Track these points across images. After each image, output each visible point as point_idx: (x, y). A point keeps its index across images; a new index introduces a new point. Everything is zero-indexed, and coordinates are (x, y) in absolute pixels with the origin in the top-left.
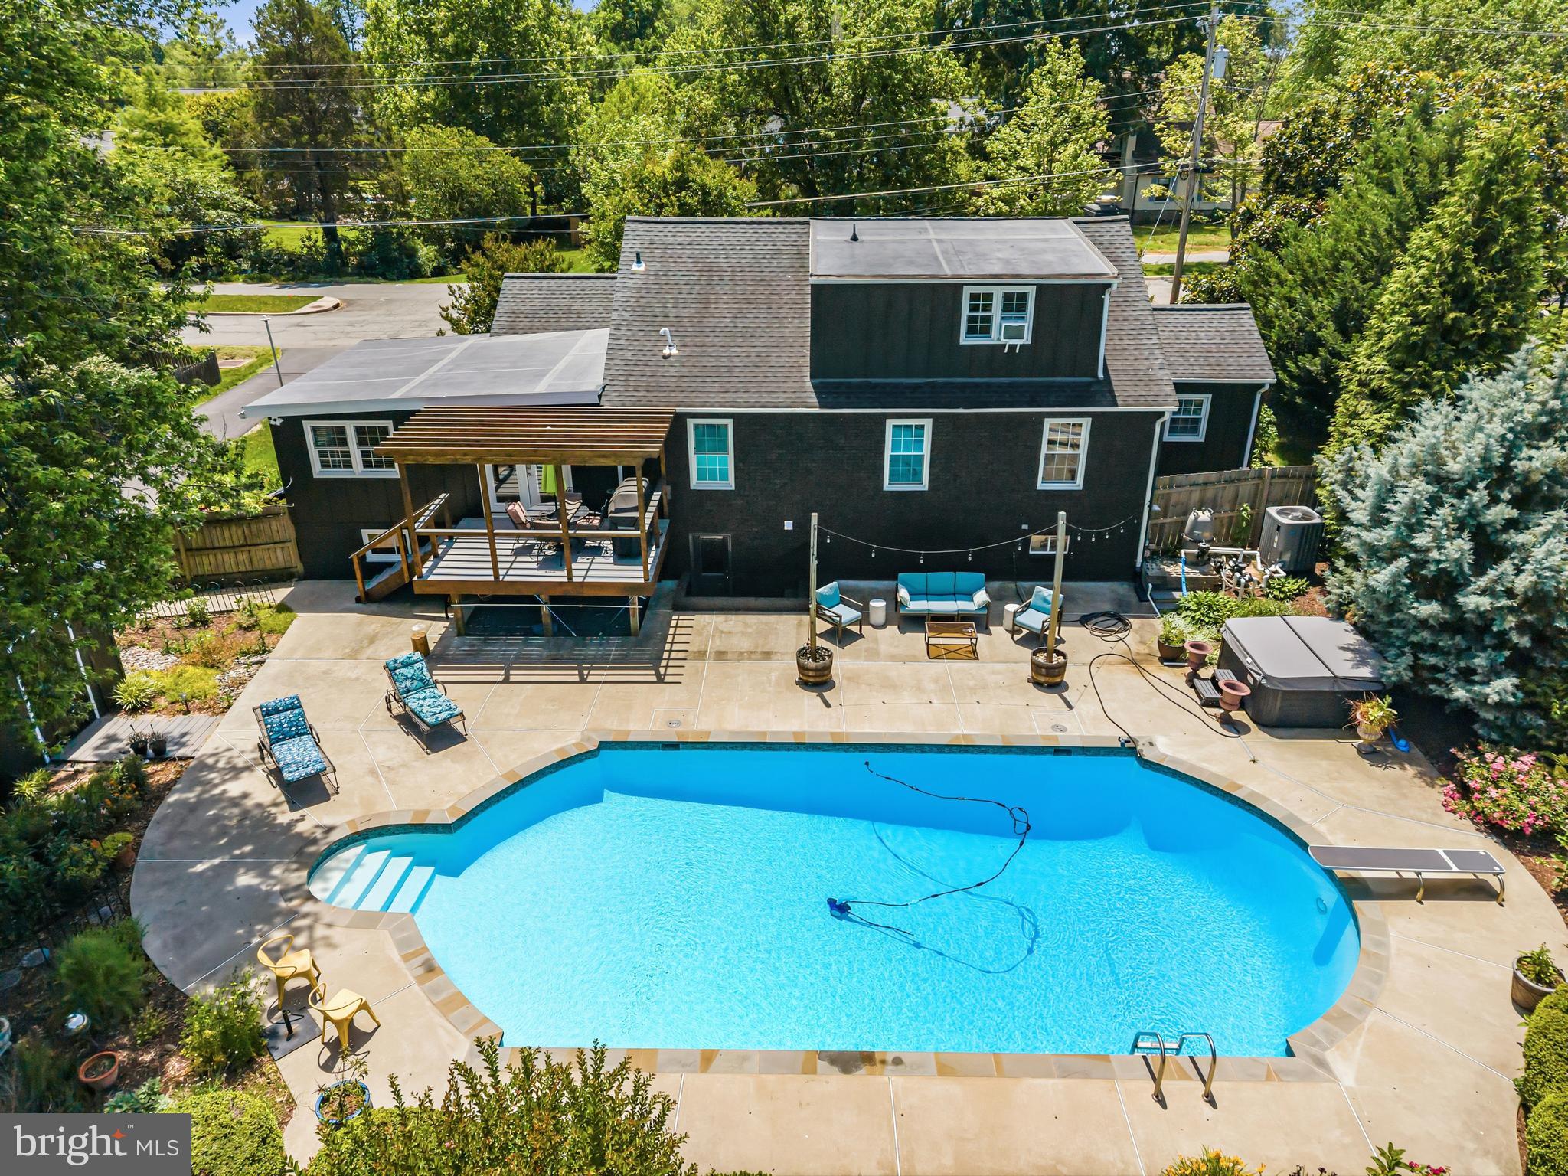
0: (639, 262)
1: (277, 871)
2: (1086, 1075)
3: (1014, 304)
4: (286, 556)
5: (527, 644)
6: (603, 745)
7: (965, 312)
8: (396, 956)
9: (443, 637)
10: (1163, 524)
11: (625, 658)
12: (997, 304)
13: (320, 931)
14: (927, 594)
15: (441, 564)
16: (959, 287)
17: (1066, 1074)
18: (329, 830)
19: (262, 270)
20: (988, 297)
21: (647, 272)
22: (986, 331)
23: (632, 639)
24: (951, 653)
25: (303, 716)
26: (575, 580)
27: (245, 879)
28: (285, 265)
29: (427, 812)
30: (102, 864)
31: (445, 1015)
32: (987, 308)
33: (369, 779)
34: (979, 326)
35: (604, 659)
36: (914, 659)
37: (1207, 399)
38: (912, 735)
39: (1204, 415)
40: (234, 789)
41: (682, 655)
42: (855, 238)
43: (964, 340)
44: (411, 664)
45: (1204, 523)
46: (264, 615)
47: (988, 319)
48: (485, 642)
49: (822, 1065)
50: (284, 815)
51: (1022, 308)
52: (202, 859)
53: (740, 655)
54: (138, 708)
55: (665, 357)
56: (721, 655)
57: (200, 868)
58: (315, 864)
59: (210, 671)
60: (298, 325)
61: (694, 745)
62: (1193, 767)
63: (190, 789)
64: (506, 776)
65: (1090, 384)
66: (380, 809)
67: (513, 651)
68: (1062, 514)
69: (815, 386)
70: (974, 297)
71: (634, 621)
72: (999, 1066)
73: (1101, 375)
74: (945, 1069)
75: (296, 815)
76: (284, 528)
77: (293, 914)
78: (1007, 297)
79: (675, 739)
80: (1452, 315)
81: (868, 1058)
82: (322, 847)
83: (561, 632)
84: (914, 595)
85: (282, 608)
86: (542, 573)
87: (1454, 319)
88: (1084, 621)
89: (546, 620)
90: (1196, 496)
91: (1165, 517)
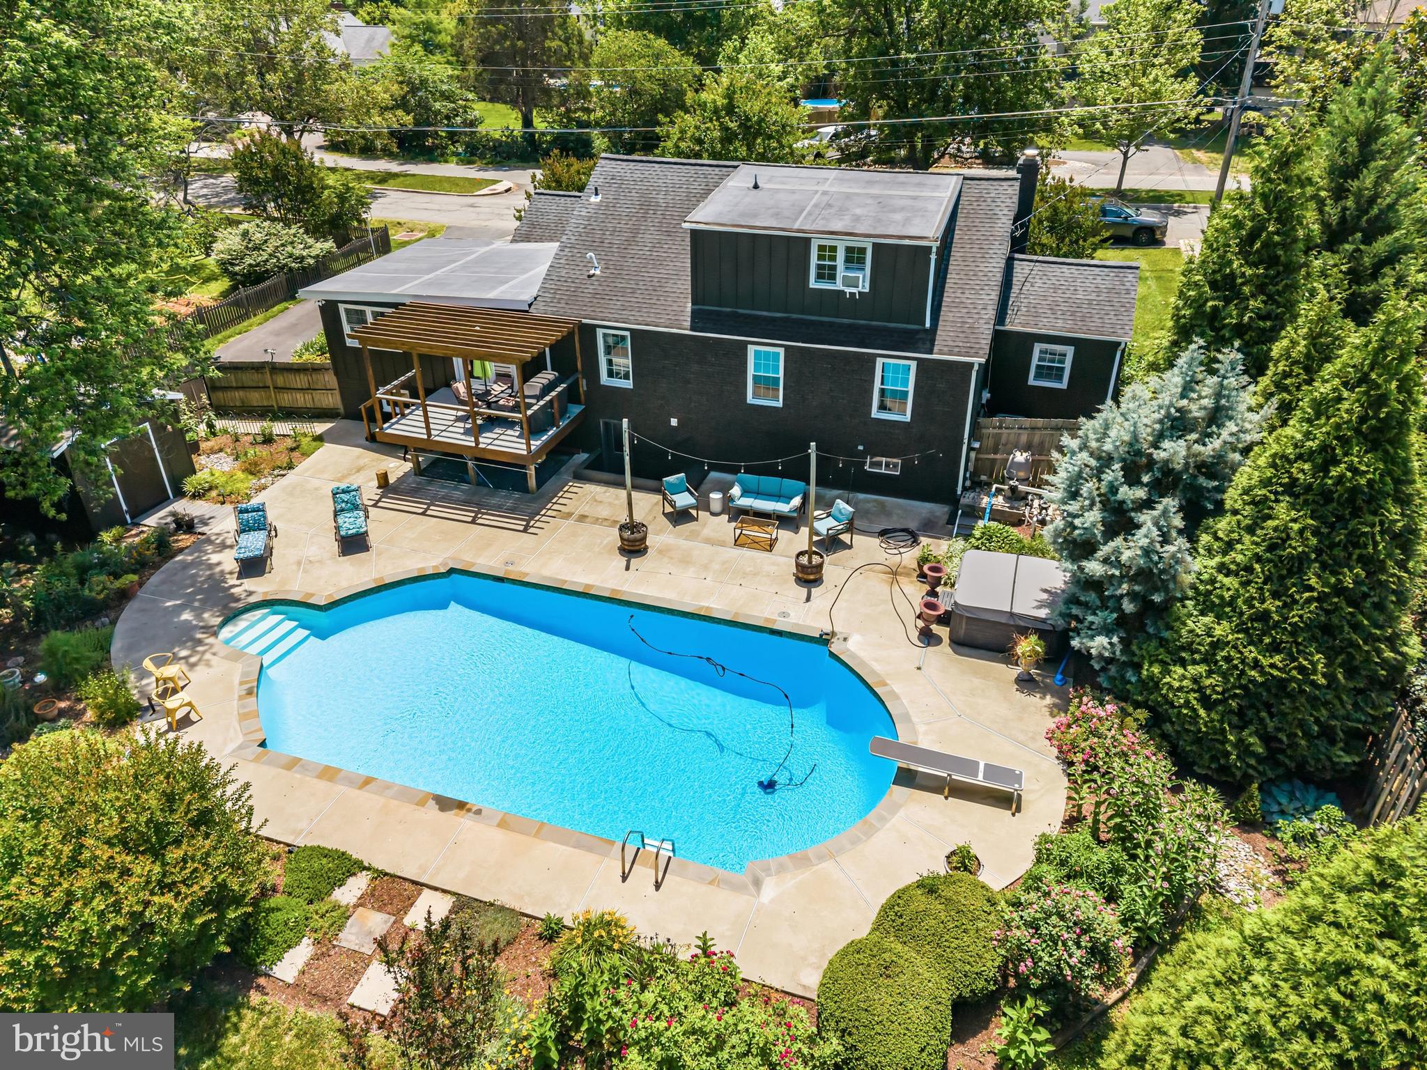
0: (597, 194)
1: (206, 615)
2: (590, 849)
3: (855, 257)
4: (332, 400)
5: (456, 489)
6: (452, 571)
7: (814, 261)
8: (237, 680)
9: (406, 474)
10: (994, 460)
11: (513, 510)
12: (841, 256)
13: (208, 656)
14: (758, 494)
15: (403, 421)
16: (808, 240)
17: (577, 846)
18: (250, 593)
19: (472, 154)
20: (834, 249)
21: (599, 205)
22: (832, 277)
23: (529, 496)
24: (754, 544)
25: (265, 518)
26: (481, 446)
27: (186, 616)
28: (490, 149)
29: (312, 595)
30: (106, 592)
31: (240, 721)
32: (833, 258)
33: (295, 567)
34: (827, 273)
35: (499, 508)
36: (722, 544)
37: (1070, 351)
38: (670, 601)
39: (1068, 365)
40: (214, 558)
41: (554, 513)
42: (756, 187)
43: (813, 284)
44: (349, 492)
45: (1020, 464)
46: (305, 441)
47: (834, 268)
48: (429, 483)
49: (432, 803)
50: (232, 581)
51: (861, 261)
52: (171, 599)
53: (597, 521)
54: (196, 496)
55: (589, 276)
56: (582, 518)
57: (168, 604)
58: (231, 616)
59: (250, 477)
60: (472, 206)
61: (514, 582)
62: (863, 663)
63: (191, 554)
64: (375, 580)
65: (917, 332)
66: (287, 588)
67: (443, 492)
68: (813, 444)
69: (693, 312)
70: (821, 248)
71: (532, 482)
72: (540, 830)
73: (928, 325)
74: (503, 824)
75: (238, 582)
76: (330, 379)
77: (200, 642)
78: (849, 250)
79: (501, 575)
80: (1210, 304)
81: (461, 805)
82: (240, 605)
83: (480, 484)
84: (746, 492)
85: (320, 439)
86: (463, 437)
87: (1215, 308)
88: (883, 533)
89: (471, 472)
90: (1024, 438)
91: (995, 453)
